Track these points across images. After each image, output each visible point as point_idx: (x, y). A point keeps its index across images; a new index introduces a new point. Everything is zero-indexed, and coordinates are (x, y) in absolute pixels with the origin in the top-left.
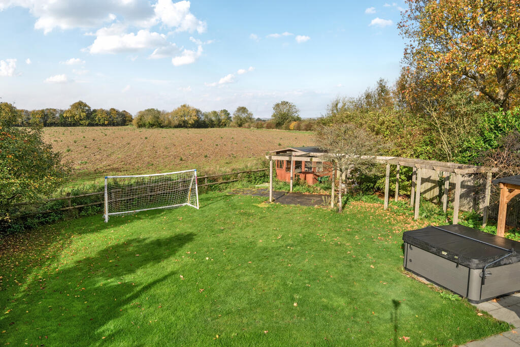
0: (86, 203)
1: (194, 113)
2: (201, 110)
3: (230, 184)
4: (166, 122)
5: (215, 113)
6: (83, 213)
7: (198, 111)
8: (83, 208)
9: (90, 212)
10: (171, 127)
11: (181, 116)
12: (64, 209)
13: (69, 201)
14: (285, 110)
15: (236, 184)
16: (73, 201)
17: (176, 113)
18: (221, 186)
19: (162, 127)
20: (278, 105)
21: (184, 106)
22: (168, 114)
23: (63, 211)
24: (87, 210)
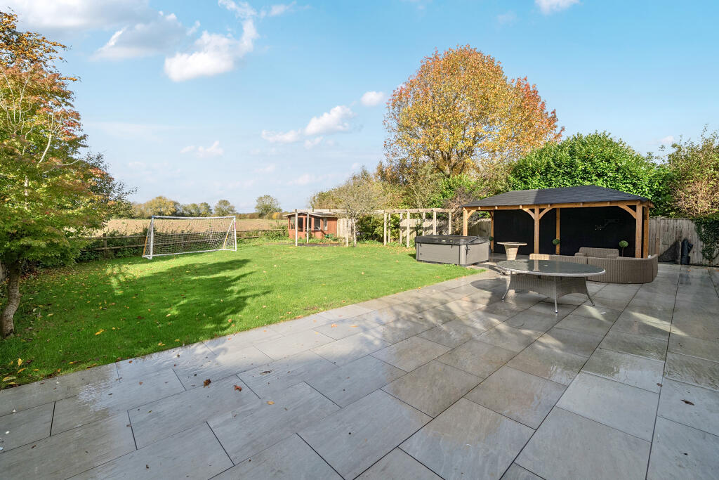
0: (123, 245)
1: (172, 205)
2: (179, 202)
3: (252, 240)
4: (138, 213)
5: (194, 205)
6: (120, 254)
7: (175, 204)
8: (118, 249)
9: (127, 253)
10: (143, 218)
11: (157, 208)
12: (99, 249)
13: (106, 242)
14: (267, 203)
15: (257, 240)
16: (109, 242)
17: (150, 205)
18: (245, 240)
19: (133, 218)
20: (261, 198)
21: (160, 198)
22: (140, 205)
23: (98, 251)
24: (123, 252)
